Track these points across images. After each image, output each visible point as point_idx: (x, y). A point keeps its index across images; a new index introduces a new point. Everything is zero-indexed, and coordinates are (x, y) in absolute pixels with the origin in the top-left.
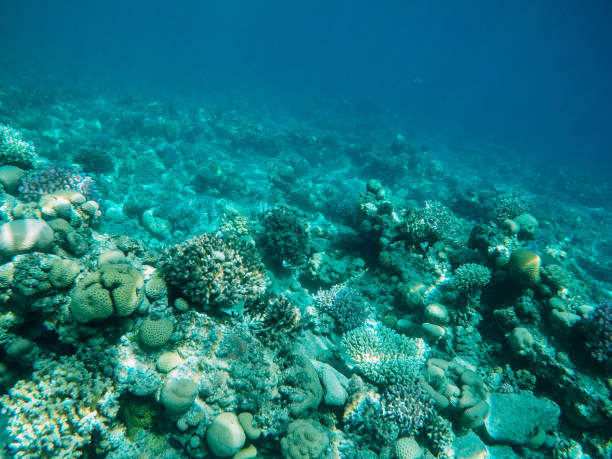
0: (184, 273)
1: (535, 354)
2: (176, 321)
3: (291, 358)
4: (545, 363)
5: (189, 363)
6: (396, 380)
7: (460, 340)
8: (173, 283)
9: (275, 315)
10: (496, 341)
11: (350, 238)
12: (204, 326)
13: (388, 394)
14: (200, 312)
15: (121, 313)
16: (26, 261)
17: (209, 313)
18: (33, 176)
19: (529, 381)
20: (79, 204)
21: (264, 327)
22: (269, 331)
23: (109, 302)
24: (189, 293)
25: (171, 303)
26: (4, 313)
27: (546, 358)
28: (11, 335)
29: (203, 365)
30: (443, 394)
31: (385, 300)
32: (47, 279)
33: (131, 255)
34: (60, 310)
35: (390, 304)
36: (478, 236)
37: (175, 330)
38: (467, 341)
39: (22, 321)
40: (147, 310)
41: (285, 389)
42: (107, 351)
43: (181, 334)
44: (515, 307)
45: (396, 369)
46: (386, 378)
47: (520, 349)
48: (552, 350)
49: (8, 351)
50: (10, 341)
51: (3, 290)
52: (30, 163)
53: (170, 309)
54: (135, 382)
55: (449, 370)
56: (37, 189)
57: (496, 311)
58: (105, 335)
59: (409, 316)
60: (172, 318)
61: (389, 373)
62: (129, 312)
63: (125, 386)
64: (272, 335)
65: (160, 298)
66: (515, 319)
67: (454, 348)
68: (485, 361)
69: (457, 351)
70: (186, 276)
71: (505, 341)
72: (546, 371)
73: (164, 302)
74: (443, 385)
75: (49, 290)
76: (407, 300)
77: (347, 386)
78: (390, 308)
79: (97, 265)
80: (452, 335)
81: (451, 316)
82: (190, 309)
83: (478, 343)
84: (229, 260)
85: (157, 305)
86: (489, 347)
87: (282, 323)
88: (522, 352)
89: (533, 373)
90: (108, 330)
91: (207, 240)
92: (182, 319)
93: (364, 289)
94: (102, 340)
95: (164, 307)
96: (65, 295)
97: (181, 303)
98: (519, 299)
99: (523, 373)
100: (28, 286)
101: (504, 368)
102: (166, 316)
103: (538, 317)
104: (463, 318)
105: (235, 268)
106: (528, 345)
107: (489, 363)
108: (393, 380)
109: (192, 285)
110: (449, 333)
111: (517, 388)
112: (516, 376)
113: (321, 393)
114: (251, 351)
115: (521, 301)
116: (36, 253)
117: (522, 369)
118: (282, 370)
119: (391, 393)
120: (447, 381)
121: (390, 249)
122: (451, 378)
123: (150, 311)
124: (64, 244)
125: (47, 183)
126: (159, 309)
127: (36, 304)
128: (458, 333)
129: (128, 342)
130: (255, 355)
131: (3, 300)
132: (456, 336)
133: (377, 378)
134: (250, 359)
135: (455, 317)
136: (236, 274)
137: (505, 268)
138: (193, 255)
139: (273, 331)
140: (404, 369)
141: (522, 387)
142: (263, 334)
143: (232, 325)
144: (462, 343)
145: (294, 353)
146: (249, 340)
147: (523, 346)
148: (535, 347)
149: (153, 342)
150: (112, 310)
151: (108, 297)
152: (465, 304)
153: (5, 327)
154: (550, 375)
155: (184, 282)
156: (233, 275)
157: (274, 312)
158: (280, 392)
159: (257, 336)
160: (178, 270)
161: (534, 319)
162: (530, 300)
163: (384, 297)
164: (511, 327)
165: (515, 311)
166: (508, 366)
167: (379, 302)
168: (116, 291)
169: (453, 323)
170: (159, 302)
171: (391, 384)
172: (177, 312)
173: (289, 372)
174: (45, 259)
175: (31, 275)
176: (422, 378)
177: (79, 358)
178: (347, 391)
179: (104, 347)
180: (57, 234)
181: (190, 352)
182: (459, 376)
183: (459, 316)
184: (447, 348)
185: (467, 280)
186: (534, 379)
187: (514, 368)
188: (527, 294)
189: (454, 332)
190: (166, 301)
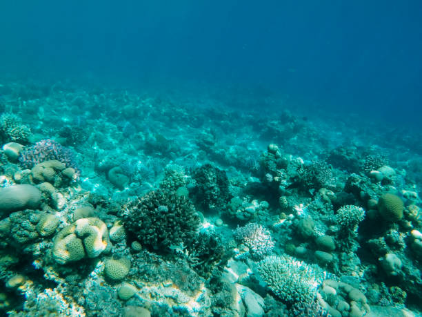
0: (138, 222)
1: (404, 274)
2: (133, 259)
3: (220, 285)
4: (412, 282)
5: (143, 292)
6: (300, 299)
7: (344, 263)
8: (130, 230)
9: (207, 253)
10: (372, 263)
11: (257, 186)
12: (154, 262)
13: (295, 310)
14: (151, 252)
15: (90, 256)
16: (19, 217)
17: (157, 252)
18: (29, 150)
19: (401, 296)
20: (61, 171)
21: (199, 261)
22: (203, 264)
23: (82, 248)
24: (142, 238)
25: (129, 244)
26: (3, 255)
27: (413, 278)
28: (9, 272)
29: (154, 294)
30: (337, 309)
31: (285, 232)
32: (35, 230)
33: (99, 207)
34: (45, 253)
35: (289, 236)
36: (352, 183)
37: (132, 266)
38: (350, 264)
39: (17, 261)
40: (111, 250)
41: (216, 310)
42: (81, 284)
43: (137, 269)
44: (385, 237)
45: (300, 290)
46: (292, 297)
47: (392, 270)
48: (417, 271)
49: (7, 285)
50: (9, 277)
51: (3, 239)
52: (27, 140)
53: (128, 250)
54: (102, 309)
55: (339, 288)
56: (32, 159)
57: (370, 241)
58: (79, 272)
59: (304, 245)
60: (129, 256)
61: (294, 293)
62: (96, 255)
63: (94, 312)
64: (205, 268)
65: (121, 241)
66: (386, 247)
67: (340, 269)
68: (365, 280)
69: (342, 272)
70: (140, 225)
71: (379, 265)
72: (414, 288)
73: (123, 244)
74: (336, 302)
75: (37, 238)
76: (302, 233)
77: (263, 305)
78: (290, 238)
79: (73, 218)
80: (338, 260)
81: (336, 245)
82: (143, 249)
83: (358, 265)
84: (172, 212)
85: (119, 246)
86: (367, 268)
87: (212, 258)
88: (394, 273)
89: (403, 289)
90: (81, 267)
91: (155, 196)
92: (137, 257)
93: (269, 224)
94: (77, 276)
95: (123, 248)
96: (49, 241)
97: (136, 245)
98: (388, 232)
99: (396, 290)
100: (21, 236)
101: (380, 285)
102: (125, 255)
103: (404, 246)
104: (346, 247)
105: (177, 218)
106: (398, 268)
107: (367, 280)
108: (298, 299)
109: (144, 231)
110: (336, 258)
111: (391, 301)
112: (390, 292)
113: (244, 311)
114: (190, 281)
115: (390, 233)
116: (27, 210)
117: (394, 285)
118: (213, 294)
119: (297, 309)
120: (339, 298)
121: (287, 195)
122: (342, 295)
123: (113, 251)
124: (49, 201)
125: (38, 154)
126: (119, 249)
127: (28, 249)
128: (343, 258)
129: (97, 276)
130: (193, 284)
131: (2, 246)
132: (341, 260)
133: (286, 297)
134: (189, 287)
135: (340, 246)
136: (177, 223)
137: (376, 208)
138: (144, 208)
139: (206, 264)
140: (306, 289)
141: (396, 300)
142: (198, 267)
143: (175, 261)
144: (346, 265)
145: (222, 281)
146: (188, 272)
147: (394, 268)
148: (403, 269)
149: (115, 276)
150: (83, 254)
151: (80, 245)
152: (347, 236)
153: (4, 266)
154: (417, 291)
155: (138, 229)
156: (175, 223)
157: (207, 251)
158: (212, 312)
159: (194, 268)
160: (134, 220)
161: (401, 246)
162: (396, 232)
163: (284, 230)
164: (384, 253)
165: (385, 240)
166: (383, 283)
167: (281, 234)
168: (86, 240)
169: (338, 250)
170: (120, 244)
171: (296, 301)
172: (134, 252)
173: (219, 295)
174: (34, 215)
175: (23, 227)
176: (319, 296)
177: (59, 291)
178: (263, 309)
179: (78, 281)
180: (44, 194)
181: (143, 283)
182: (348, 293)
183: (342, 245)
184: (335, 269)
185: (347, 218)
186: (405, 294)
187: (388, 285)
188: (393, 228)
189: (340, 257)
190: (125, 244)
